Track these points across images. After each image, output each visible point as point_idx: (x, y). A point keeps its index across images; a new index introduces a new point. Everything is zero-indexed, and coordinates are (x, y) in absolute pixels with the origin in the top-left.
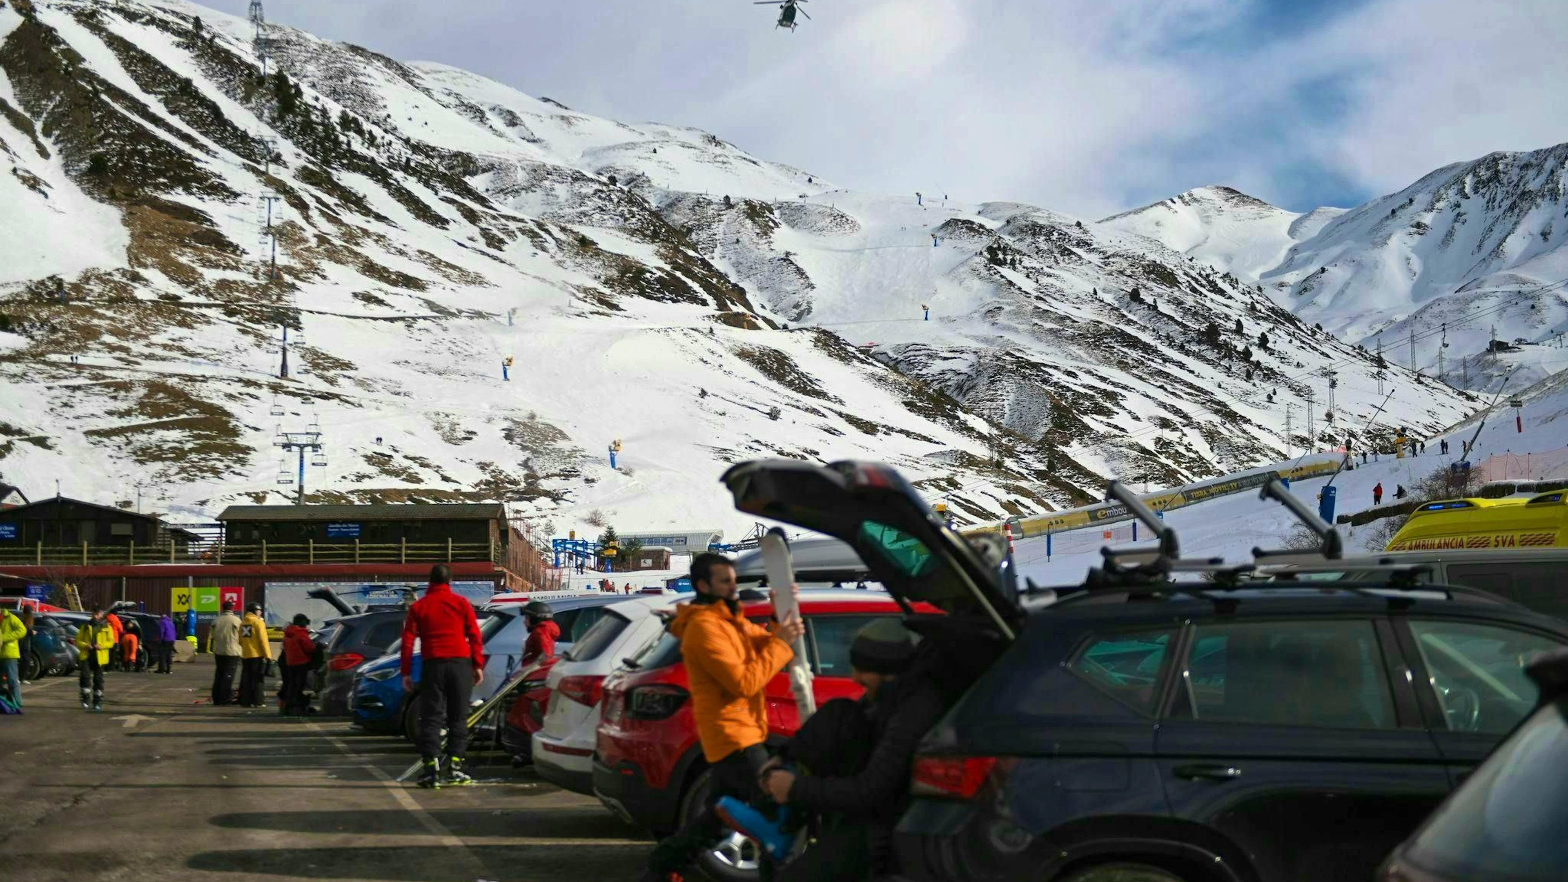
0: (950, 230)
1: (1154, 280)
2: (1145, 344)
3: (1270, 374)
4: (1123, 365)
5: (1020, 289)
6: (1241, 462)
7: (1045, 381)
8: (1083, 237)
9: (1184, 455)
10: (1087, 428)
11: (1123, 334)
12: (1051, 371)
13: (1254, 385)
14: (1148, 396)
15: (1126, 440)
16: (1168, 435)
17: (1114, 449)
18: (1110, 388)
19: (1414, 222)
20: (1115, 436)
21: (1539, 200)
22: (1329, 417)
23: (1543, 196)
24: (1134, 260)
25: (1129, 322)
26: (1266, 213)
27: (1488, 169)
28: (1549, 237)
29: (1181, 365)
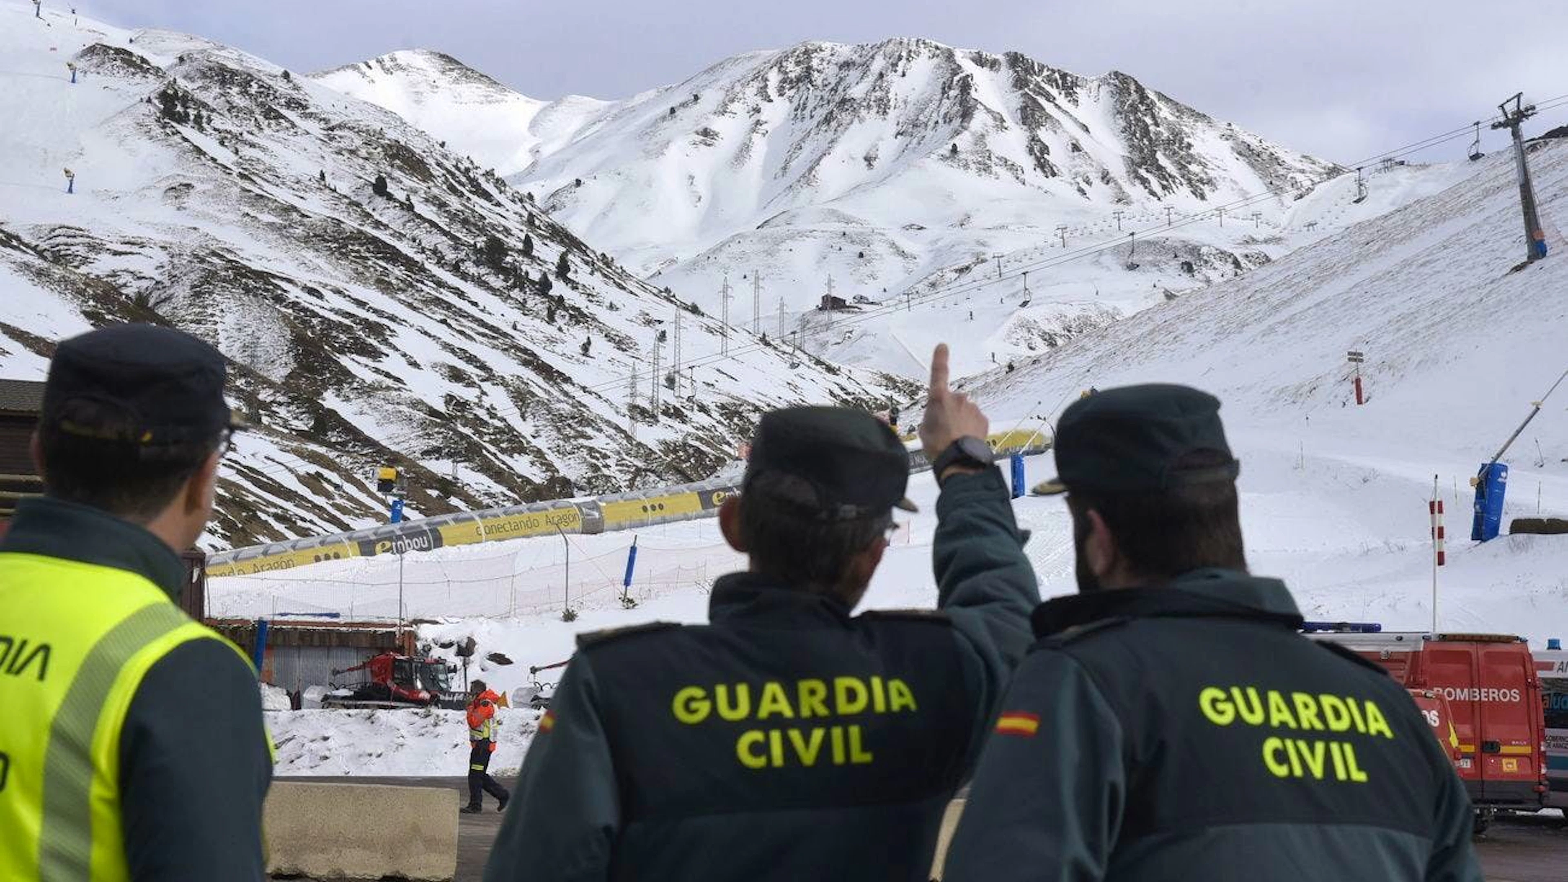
0: (96, 60)
1: (400, 168)
2: (406, 257)
3: (578, 317)
4: (384, 286)
5: (214, 160)
6: (567, 438)
7: (279, 299)
8: (295, 94)
9: (486, 423)
10: (347, 373)
11: (375, 240)
12: (284, 285)
13: (560, 329)
14: (426, 333)
15: (405, 394)
16: (459, 390)
17: (389, 407)
18: (373, 318)
19: (700, 128)
20: (388, 388)
21: (863, 112)
22: (671, 382)
23: (869, 107)
24: (372, 137)
25: (378, 224)
26: (498, 97)
27: (798, 63)
28: (874, 163)
29: (461, 294)
